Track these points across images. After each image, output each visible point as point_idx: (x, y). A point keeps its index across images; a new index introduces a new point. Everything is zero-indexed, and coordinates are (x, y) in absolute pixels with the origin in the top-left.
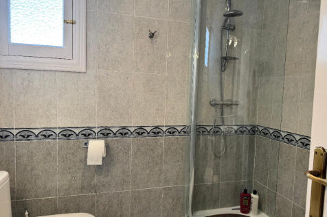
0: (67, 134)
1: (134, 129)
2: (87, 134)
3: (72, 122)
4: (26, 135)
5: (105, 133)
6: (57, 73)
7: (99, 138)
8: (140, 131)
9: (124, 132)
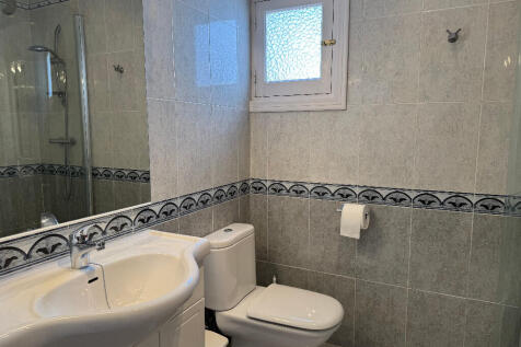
0: (321, 191)
1: (415, 194)
2: (345, 194)
3: (327, 177)
4: (278, 188)
5: (369, 196)
6: (311, 114)
7: (360, 202)
8: (426, 199)
9: (398, 198)
